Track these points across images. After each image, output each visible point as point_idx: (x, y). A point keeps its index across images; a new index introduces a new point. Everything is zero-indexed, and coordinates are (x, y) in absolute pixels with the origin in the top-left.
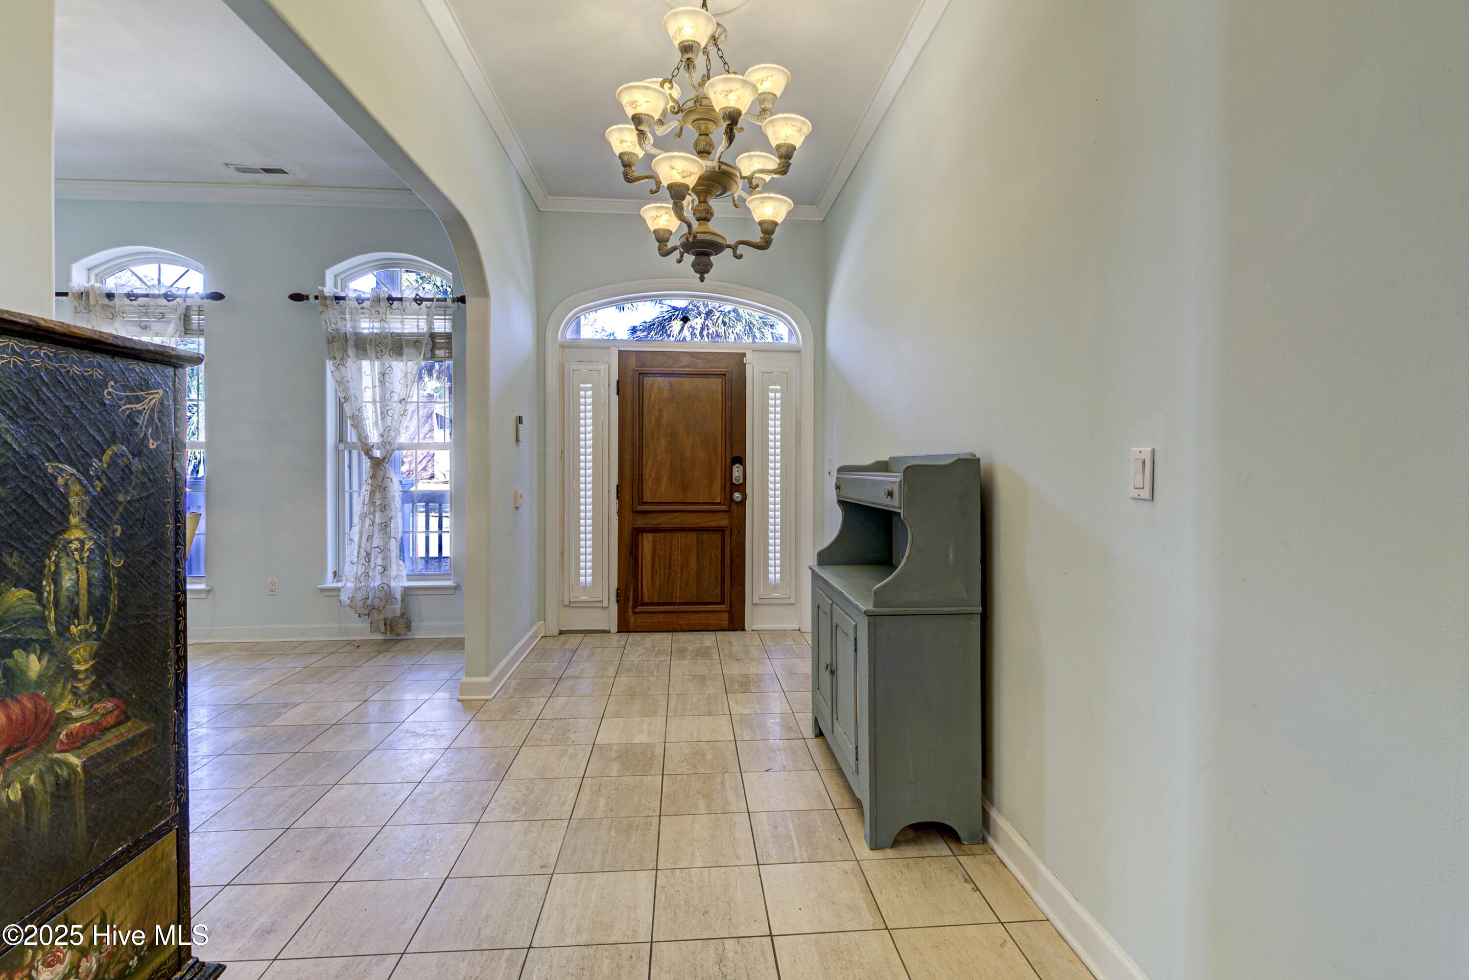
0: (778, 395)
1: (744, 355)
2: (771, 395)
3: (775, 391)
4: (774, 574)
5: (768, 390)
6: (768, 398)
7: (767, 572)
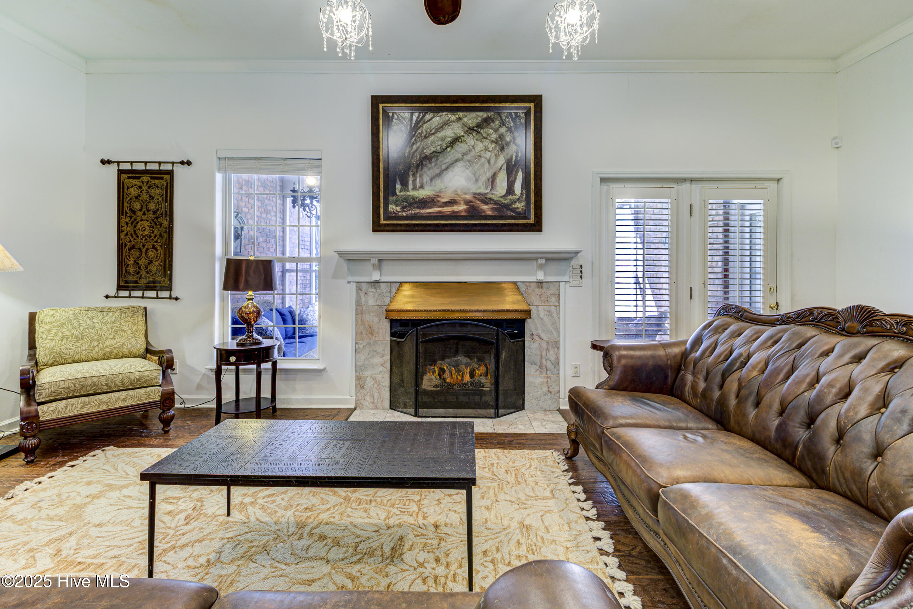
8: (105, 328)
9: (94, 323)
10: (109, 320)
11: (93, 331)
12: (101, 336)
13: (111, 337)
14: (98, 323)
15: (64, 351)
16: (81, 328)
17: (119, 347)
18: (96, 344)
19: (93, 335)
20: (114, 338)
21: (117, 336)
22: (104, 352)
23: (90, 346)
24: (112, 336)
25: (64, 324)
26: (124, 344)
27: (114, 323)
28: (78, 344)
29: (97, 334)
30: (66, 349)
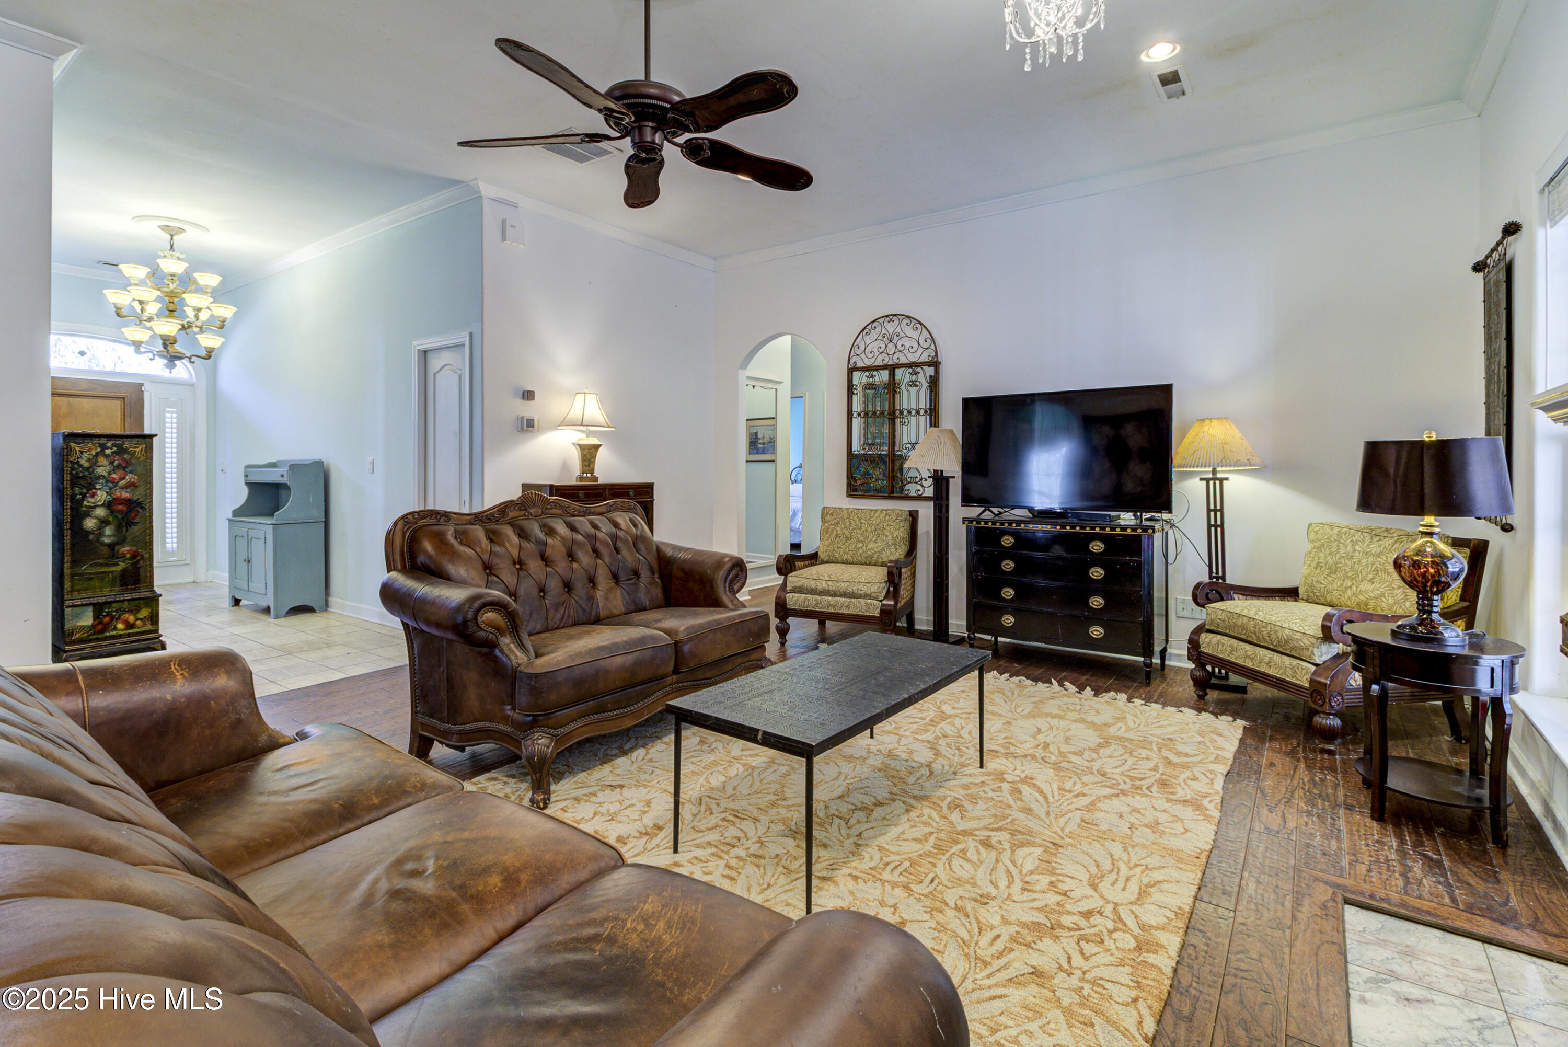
0: (175, 415)
1: (142, 384)
2: (168, 415)
3: (172, 412)
4: (171, 543)
5: (166, 412)
6: (165, 417)
7: (164, 543)
8: (1364, 561)
9: (1355, 550)
10: (1374, 551)
11: (1349, 563)
12: (1357, 574)
13: (1368, 578)
14: (1359, 552)
15: (1315, 584)
16: (1338, 556)
17: (1376, 598)
18: (1349, 584)
19: (1348, 569)
20: (1372, 581)
21: (1377, 579)
22: (1357, 600)
23: (1342, 585)
24: (1370, 576)
25: (1323, 545)
26: (1383, 595)
27: (1378, 555)
28: (1330, 579)
29: (1352, 568)
30: (1318, 582)
